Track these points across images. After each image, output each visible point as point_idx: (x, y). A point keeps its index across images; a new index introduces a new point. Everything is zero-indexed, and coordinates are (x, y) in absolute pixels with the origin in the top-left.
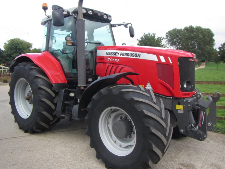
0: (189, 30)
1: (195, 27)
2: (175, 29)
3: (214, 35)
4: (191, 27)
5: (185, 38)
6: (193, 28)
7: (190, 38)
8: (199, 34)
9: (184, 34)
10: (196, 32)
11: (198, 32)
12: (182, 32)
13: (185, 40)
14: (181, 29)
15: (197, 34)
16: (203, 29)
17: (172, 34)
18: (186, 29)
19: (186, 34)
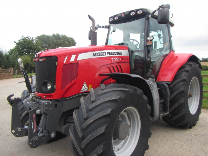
0: (57, 37)
1: (61, 35)
2: (44, 35)
3: (76, 43)
4: (58, 35)
5: (54, 44)
6: (60, 36)
7: (58, 44)
8: (65, 41)
9: (53, 40)
10: (62, 39)
11: (65, 40)
12: (50, 38)
13: (54, 45)
14: (49, 36)
15: (64, 41)
16: (68, 38)
17: (41, 39)
18: (54, 36)
19: (54, 40)
